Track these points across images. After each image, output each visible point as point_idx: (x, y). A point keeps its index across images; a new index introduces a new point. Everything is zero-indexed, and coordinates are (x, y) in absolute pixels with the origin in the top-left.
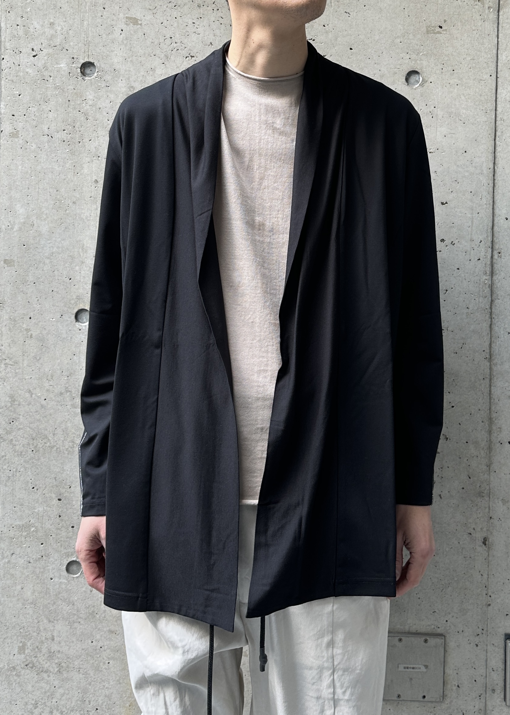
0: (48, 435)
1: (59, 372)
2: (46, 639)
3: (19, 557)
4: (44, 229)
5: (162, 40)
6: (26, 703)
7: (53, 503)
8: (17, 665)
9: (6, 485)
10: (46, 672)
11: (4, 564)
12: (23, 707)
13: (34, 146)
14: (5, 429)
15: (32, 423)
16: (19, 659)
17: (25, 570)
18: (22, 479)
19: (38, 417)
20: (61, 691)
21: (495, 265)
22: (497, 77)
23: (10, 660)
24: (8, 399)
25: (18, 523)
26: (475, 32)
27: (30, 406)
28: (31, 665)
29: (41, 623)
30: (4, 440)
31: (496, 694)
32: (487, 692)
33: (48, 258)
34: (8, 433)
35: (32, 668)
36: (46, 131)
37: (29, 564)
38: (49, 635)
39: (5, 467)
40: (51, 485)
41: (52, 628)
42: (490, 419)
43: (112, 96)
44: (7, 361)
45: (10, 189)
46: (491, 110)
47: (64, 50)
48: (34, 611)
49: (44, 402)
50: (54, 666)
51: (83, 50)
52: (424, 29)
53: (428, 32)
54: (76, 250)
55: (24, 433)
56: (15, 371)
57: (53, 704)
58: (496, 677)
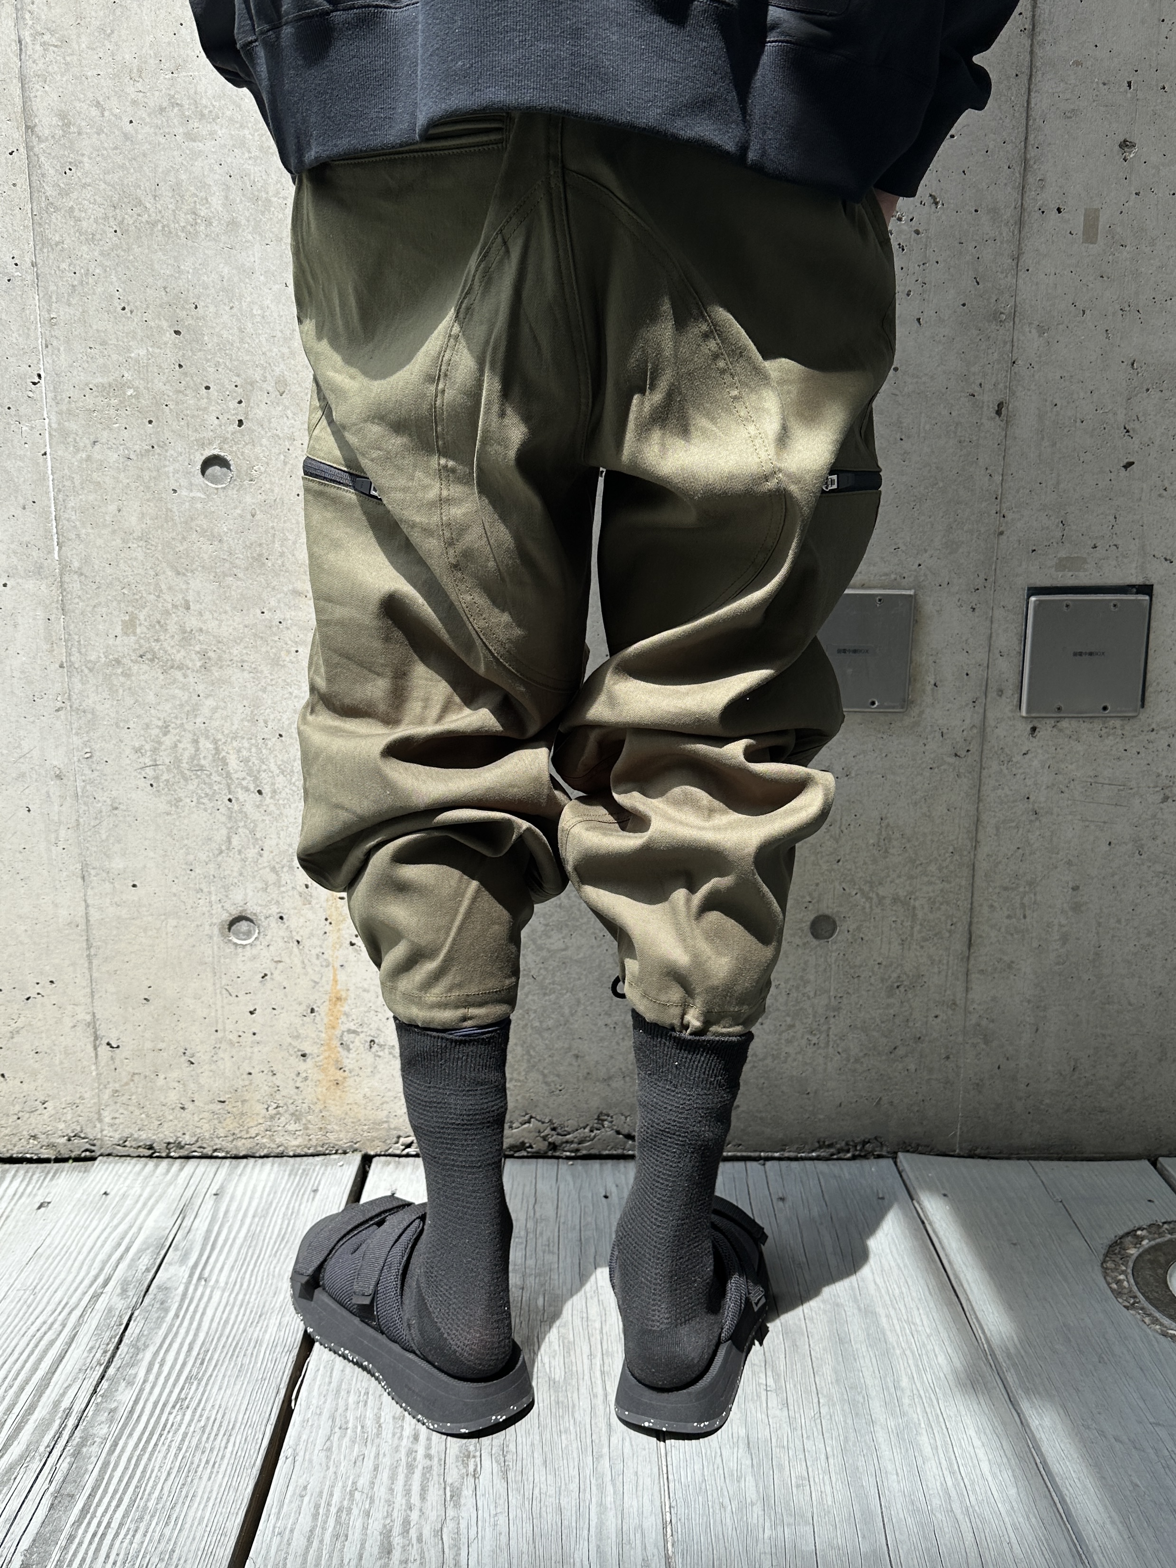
0: (143, 198)
1: (152, 62)
2: (175, 606)
3: (110, 448)
6: (147, 726)
7: (165, 339)
8: (124, 656)
9: (69, 305)
10: (180, 668)
11: (81, 462)
12: (142, 732)
14: (56, 185)
15: (109, 173)
16: (125, 645)
17: (122, 475)
18: (99, 290)
19: (119, 160)
23: (108, 646)
24: (55, 120)
25: (100, 380)
27: (103, 136)
28: (149, 656)
29: (162, 577)
30: (57, 209)
31: (1004, 698)
32: (989, 695)
34: (64, 193)
35: (152, 660)
37: (129, 463)
38: (179, 599)
39: (64, 266)
40: (158, 302)
41: (184, 587)
42: (1027, 162)
44: (47, 37)
48: (146, 554)
49: (129, 128)
50: (194, 656)
55: (95, 194)
56: (64, 58)
57: (197, 726)
58: (1005, 668)
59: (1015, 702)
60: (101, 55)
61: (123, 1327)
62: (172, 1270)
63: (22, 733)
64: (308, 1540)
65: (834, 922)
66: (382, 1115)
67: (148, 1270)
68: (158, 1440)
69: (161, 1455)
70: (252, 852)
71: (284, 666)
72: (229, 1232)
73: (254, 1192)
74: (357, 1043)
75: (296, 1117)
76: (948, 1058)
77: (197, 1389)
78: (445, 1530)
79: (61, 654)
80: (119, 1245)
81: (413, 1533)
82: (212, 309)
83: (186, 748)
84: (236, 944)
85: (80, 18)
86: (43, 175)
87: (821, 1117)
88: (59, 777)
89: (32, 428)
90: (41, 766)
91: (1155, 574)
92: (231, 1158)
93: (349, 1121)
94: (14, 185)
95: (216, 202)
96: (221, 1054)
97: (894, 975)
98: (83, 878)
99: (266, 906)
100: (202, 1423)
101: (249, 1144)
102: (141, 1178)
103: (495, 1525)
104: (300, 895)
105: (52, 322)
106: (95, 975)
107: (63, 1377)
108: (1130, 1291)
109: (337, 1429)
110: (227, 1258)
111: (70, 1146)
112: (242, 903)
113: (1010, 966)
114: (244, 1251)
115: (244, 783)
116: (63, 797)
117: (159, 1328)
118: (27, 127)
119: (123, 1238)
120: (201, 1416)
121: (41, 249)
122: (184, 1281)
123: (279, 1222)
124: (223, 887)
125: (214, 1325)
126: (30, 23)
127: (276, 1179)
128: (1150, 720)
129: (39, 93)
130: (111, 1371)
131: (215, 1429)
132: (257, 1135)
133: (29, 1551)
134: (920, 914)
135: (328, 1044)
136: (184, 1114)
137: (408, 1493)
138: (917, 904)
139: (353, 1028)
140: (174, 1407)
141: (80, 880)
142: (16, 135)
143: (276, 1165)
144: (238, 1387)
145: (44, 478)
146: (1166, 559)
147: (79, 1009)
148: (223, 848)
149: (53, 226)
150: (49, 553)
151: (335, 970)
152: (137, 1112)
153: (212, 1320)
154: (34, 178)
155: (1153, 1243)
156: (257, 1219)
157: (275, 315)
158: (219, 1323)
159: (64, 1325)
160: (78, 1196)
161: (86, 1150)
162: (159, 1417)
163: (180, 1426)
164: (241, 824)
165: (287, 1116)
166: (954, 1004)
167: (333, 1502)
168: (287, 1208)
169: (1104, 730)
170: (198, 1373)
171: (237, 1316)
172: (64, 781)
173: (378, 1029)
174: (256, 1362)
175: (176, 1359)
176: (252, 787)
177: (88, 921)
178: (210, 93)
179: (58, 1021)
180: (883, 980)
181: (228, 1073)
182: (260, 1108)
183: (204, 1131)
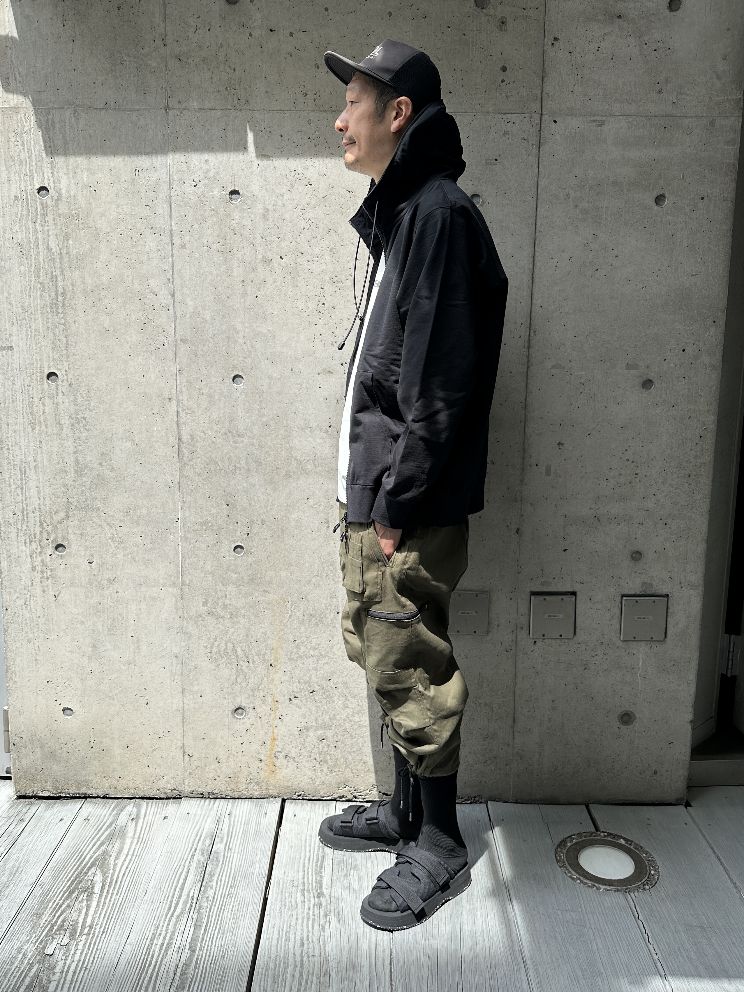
0: (218, 462)
1: (223, 419)
2: (222, 596)
3: (202, 543)
4: (208, 317)
5: (288, 172)
6: (209, 638)
7: (223, 507)
8: (203, 614)
9: (190, 496)
10: (222, 618)
11: (191, 547)
12: (207, 641)
13: (198, 255)
14: (188, 457)
15: (206, 454)
16: (203, 610)
17: (206, 552)
18: (201, 491)
19: (210, 449)
20: (232, 630)
21: (531, 341)
22: (537, 199)
23: (197, 610)
24: (188, 437)
25: (200, 521)
26: (522, 164)
27: (205, 442)
28: (211, 614)
29: (217, 586)
30: (188, 465)
31: (524, 631)
32: (518, 629)
33: (212, 338)
34: (190, 460)
35: (212, 615)
36: (206, 243)
37: (208, 548)
38: (223, 594)
39: (189, 483)
40: (222, 495)
41: (225, 590)
42: (524, 450)
43: (253, 216)
44: (187, 411)
45: (182, 287)
46: (532, 224)
47: (217, 181)
48: (213, 579)
49: (214, 439)
50: (227, 614)
51: (230, 181)
52: (484, 162)
53: (487, 164)
54: (231, 332)
55: (202, 460)
56: (193, 417)
57: (227, 638)
58: (523, 620)
59: (528, 632)
60: (205, 416)
61: (205, 869)
62: (218, 844)
66: (290, 784)
67: (209, 845)
70: (244, 684)
71: (259, 617)
72: (236, 830)
73: (243, 814)
74: (281, 756)
75: (257, 784)
76: (507, 765)
79: (180, 613)
80: (197, 836)
82: (240, 498)
83: (223, 646)
84: (237, 718)
86: (183, 454)
88: (176, 657)
89: (174, 536)
90: (170, 653)
91: (577, 587)
92: (233, 798)
93: (277, 786)
94: (173, 457)
95: (243, 462)
96: (230, 759)
97: (486, 733)
98: (183, 693)
99: (249, 703)
101: (239, 793)
102: (200, 806)
104: (262, 700)
105: (184, 501)
106: (185, 729)
110: (237, 840)
111: (172, 793)
112: (240, 703)
113: (530, 731)
114: (243, 837)
115: (243, 659)
116: (177, 664)
118: (179, 439)
119: (198, 832)
121: (181, 478)
122: (223, 849)
123: (254, 826)
124: (234, 697)
127: (250, 808)
128: (578, 640)
129: (183, 428)
132: (243, 790)
134: (495, 709)
135: (270, 756)
136: (215, 782)
138: (494, 706)
139: (280, 750)
141: (181, 694)
142: (175, 441)
143: (249, 802)
145: (178, 553)
146: (581, 583)
147: (178, 742)
148: (234, 682)
149: (186, 470)
150: (178, 578)
151: (273, 728)
152: (198, 781)
154: (180, 455)
155: (578, 840)
156: (245, 825)
157: (262, 499)
159: (184, 866)
161: (178, 795)
164: (241, 673)
165: (254, 783)
166: (509, 744)
168: (256, 821)
169: (561, 644)
172: (178, 658)
173: (289, 751)
176: (246, 661)
177: (183, 709)
178: (242, 428)
179: (171, 746)
180: (481, 735)
181: (232, 767)
182: (244, 780)
183: (223, 788)
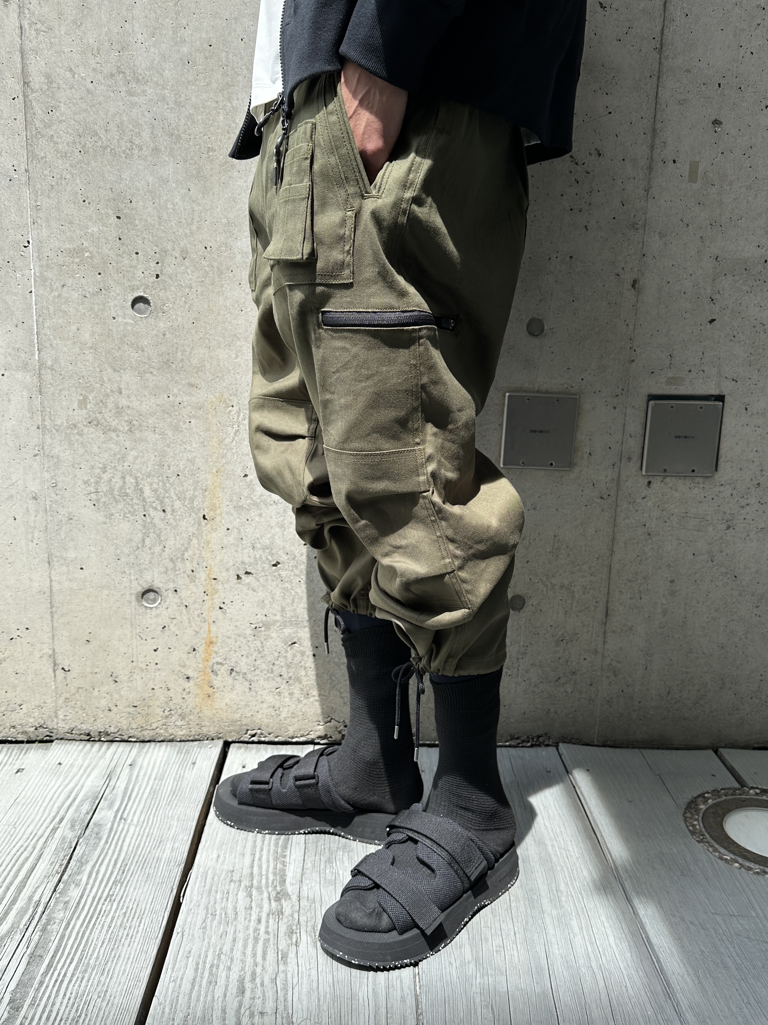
0: (98, 132)
1: (107, 44)
2: (112, 391)
3: (73, 290)
6: (93, 467)
7: (111, 222)
8: (79, 422)
9: (49, 197)
10: (114, 430)
11: (54, 298)
12: (89, 471)
14: (42, 120)
15: (77, 114)
16: (80, 415)
17: (81, 307)
18: (69, 189)
19: (83, 106)
20: (134, 453)
23: (69, 416)
24: (43, 79)
25: (68, 246)
27: (73, 91)
28: (95, 422)
29: (104, 373)
30: (43, 136)
31: (631, 463)
32: (623, 461)
34: (47, 126)
35: (97, 425)
37: (85, 299)
38: (115, 387)
39: (46, 172)
40: (107, 197)
42: (655, 131)
48: (95, 358)
49: (91, 86)
50: (123, 423)
55: (68, 127)
56: (50, 40)
57: (125, 467)
58: (633, 445)
59: (639, 465)
60: (73, 38)
61: (72, 849)
62: (103, 813)
63: (12, 470)
64: (192, 985)
65: (524, 600)
66: (237, 716)
67: (88, 813)
68: (96, 921)
69: (98, 931)
70: (158, 549)
71: (181, 431)
72: (139, 789)
73: (155, 764)
74: (222, 671)
75: (182, 717)
76: (591, 685)
77: (120, 889)
78: (278, 978)
79: (38, 420)
80: (69, 796)
81: (258, 981)
82: (141, 203)
83: (117, 482)
84: (146, 607)
85: (60, 14)
86: (34, 114)
87: (512, 720)
88: (35, 498)
89: (23, 275)
90: (24, 491)
91: (726, 388)
92: (140, 742)
93: (216, 719)
94: (15, 119)
95: (146, 135)
96: (135, 676)
97: (560, 633)
98: (49, 563)
99: (166, 583)
100: (124, 911)
101: (152, 733)
102: (82, 754)
103: (309, 976)
104: (189, 576)
105: (37, 208)
106: (55, 625)
107: (35, 881)
108: (701, 831)
109: (209, 915)
110: (138, 806)
111: (36, 733)
112: (150, 581)
113: (631, 629)
114: (149, 801)
115: (154, 505)
116: (37, 511)
117: (95, 850)
118: (25, 83)
119: (71, 793)
120: (123, 906)
121: (32, 161)
122: (111, 820)
123: (171, 783)
124: (139, 570)
125: (131, 848)
126: (28, 16)
127: (169, 756)
128: (720, 479)
129: (32, 62)
130: (65, 877)
131: (132, 914)
132: (157, 728)
133: (14, 992)
134: (577, 596)
135: (204, 671)
136: (110, 714)
137: (254, 955)
138: (575, 589)
139: (220, 661)
140: (105, 900)
141: (47, 564)
142: (17, 88)
143: (169, 747)
144: (146, 888)
145: (30, 308)
146: (733, 380)
147: (44, 646)
148: (140, 545)
149: (40, 147)
150: (32, 355)
151: (209, 624)
152: (80, 712)
153: (129, 845)
154: (28, 116)
155: (715, 801)
156: (157, 781)
157: (182, 209)
158: (134, 847)
159: (34, 848)
160: (42, 765)
161: (47, 736)
162: (96, 907)
163: (110, 912)
164: (152, 531)
165: (176, 716)
166: (596, 651)
167: (208, 961)
168: (176, 774)
169: (692, 484)
170: (121, 879)
171: (145, 843)
172: (39, 501)
173: (236, 662)
174: (157, 872)
175: (106, 870)
176: (159, 508)
177: (51, 590)
178: (143, 65)
179: (32, 654)
180: (553, 636)
181: (139, 689)
182: (159, 711)
183: (124, 724)
